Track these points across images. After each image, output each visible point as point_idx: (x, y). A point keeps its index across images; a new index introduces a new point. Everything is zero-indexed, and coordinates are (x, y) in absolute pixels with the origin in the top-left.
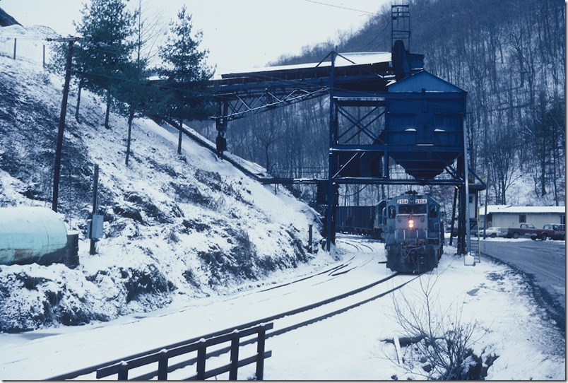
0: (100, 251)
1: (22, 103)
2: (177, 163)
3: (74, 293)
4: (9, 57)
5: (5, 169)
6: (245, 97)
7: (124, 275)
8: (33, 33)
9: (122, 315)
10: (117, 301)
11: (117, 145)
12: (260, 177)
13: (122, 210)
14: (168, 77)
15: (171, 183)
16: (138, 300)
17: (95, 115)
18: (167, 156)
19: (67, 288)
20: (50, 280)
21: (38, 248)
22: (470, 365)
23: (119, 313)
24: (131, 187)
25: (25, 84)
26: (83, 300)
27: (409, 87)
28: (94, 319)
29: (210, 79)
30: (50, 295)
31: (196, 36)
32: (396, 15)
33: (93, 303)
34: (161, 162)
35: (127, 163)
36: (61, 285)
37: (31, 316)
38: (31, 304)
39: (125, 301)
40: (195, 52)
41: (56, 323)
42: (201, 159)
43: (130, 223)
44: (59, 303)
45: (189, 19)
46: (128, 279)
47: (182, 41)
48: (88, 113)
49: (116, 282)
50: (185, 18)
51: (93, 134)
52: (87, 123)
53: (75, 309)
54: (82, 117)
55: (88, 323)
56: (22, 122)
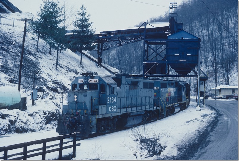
0: (36, 104)
1: (13, 44)
2: (79, 68)
3: (22, 120)
4: (11, 26)
5: (3, 71)
6: (109, 41)
7: (45, 113)
8: (24, 15)
9: (43, 129)
10: (41, 124)
11: (53, 61)
12: (116, 74)
13: (50, 88)
14: (77, 33)
15: (75, 77)
16: (50, 124)
17: (45, 49)
18: (75, 65)
19: (19, 118)
20: (11, 115)
21: (8, 103)
22: (159, 150)
23: (41, 129)
24: (56, 78)
25: (16, 37)
26: (25, 123)
27: (176, 37)
28: (29, 131)
29: (94, 34)
30: (11, 121)
31: (88, 16)
32: (172, 7)
33: (29, 125)
34: (72, 68)
35: (56, 69)
36: (16, 117)
37: (3, 129)
38: (3, 124)
39: (44, 124)
40: (87, 23)
41: (13, 132)
42: (91, 66)
43: (51, 93)
44: (14, 124)
45: (85, 9)
46: (46, 115)
47: (82, 19)
48: (42, 48)
49: (41, 116)
50: (83, 9)
51: (43, 57)
52: (41, 52)
53: (21, 127)
54: (39, 50)
55: (26, 132)
56: (13, 52)
